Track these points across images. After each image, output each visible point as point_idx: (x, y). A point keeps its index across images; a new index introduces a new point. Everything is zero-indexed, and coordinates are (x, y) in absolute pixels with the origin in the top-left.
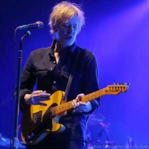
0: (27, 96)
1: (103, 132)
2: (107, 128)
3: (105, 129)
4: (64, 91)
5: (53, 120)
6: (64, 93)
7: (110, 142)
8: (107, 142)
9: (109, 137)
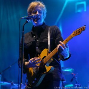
0: (26, 63)
1: (74, 79)
2: (76, 76)
3: (75, 77)
4: (48, 48)
5: (46, 66)
6: (48, 49)
7: (78, 85)
8: (76, 85)
9: (78, 82)
